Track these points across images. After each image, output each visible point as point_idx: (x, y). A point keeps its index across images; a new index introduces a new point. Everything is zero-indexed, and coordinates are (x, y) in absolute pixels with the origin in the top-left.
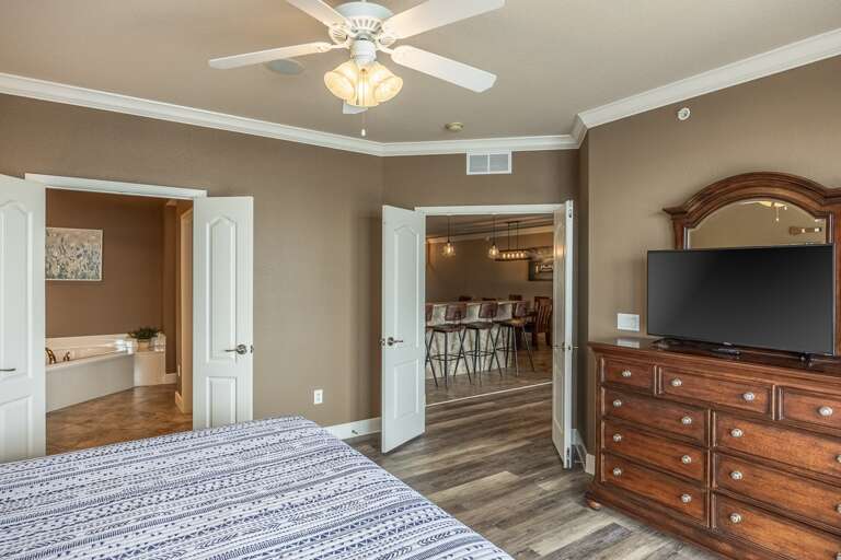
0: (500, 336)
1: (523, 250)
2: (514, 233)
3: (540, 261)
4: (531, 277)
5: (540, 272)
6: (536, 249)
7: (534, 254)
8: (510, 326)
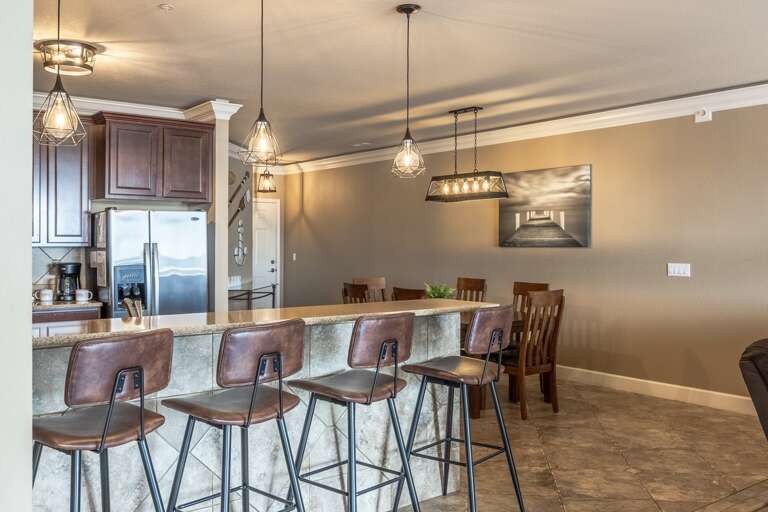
0: (426, 407)
1: (487, 174)
2: (466, 143)
3: (525, 202)
4: (505, 239)
5: (524, 227)
6: (515, 176)
7: (511, 187)
8: (452, 383)
